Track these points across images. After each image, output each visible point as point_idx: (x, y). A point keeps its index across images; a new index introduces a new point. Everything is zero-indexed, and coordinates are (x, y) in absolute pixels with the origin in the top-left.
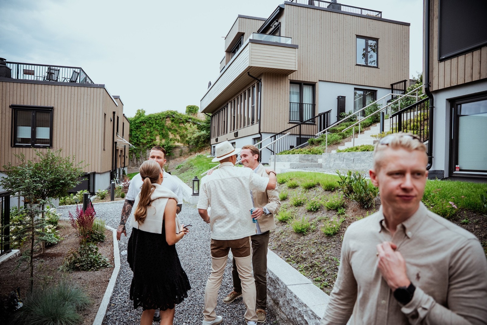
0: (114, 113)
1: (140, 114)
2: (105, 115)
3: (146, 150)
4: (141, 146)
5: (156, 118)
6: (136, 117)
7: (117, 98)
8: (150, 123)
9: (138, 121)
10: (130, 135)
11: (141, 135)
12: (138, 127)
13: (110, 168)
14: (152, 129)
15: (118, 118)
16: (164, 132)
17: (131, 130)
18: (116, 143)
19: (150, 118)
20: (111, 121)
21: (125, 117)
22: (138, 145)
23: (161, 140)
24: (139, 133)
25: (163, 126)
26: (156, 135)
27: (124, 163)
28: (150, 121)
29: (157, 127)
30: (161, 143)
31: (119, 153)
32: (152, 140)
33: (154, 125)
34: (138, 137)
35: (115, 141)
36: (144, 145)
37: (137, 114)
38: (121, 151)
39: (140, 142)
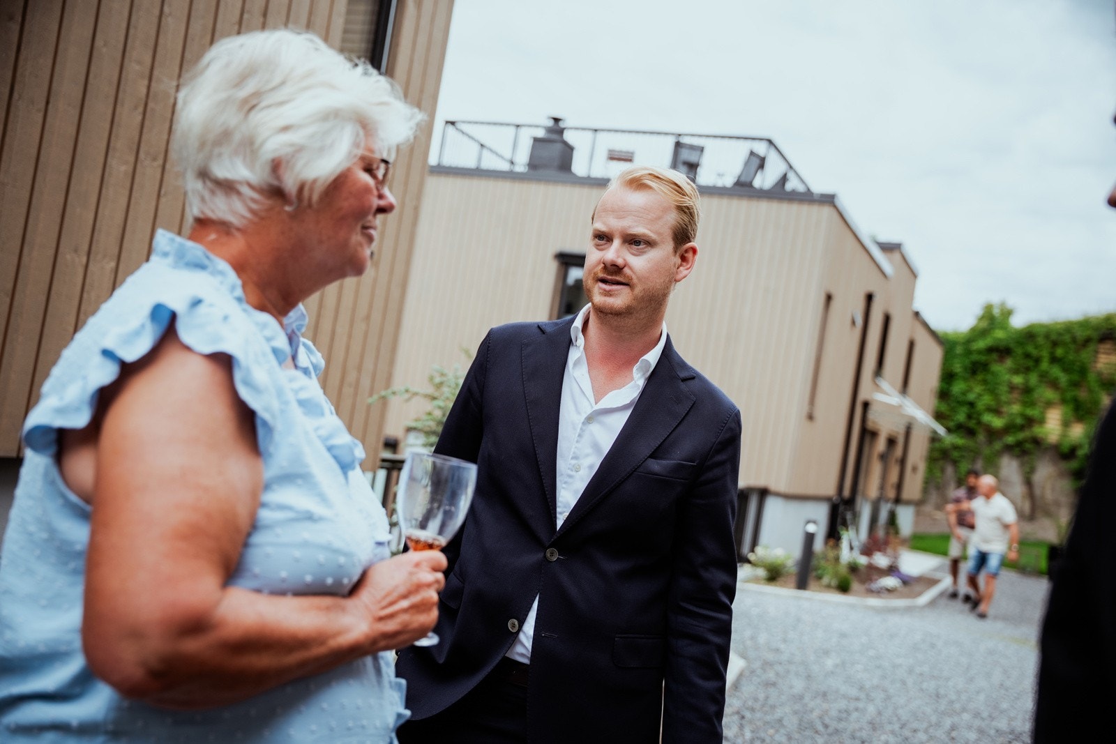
0: (869, 298)
1: (992, 319)
2: (829, 298)
3: (999, 454)
4: (981, 437)
5: (1054, 337)
6: (973, 330)
7: (890, 248)
8: (1027, 356)
9: (981, 344)
10: (943, 395)
11: (987, 400)
12: (977, 368)
13: (830, 489)
14: (1033, 379)
15: (887, 320)
16: (1082, 395)
17: (948, 377)
18: (866, 405)
19: (1029, 335)
20: (853, 323)
21: (925, 325)
22: (971, 433)
23: (1066, 424)
24: (978, 389)
25: (1083, 371)
26: (1049, 404)
27: (899, 486)
28: (1030, 349)
29: (1056, 372)
30: (1064, 435)
31: (881, 445)
32: (1030, 422)
33: (1045, 365)
34: (972, 404)
35: (863, 395)
36: (993, 434)
37: (982, 318)
38: (891, 442)
39: (979, 423)
